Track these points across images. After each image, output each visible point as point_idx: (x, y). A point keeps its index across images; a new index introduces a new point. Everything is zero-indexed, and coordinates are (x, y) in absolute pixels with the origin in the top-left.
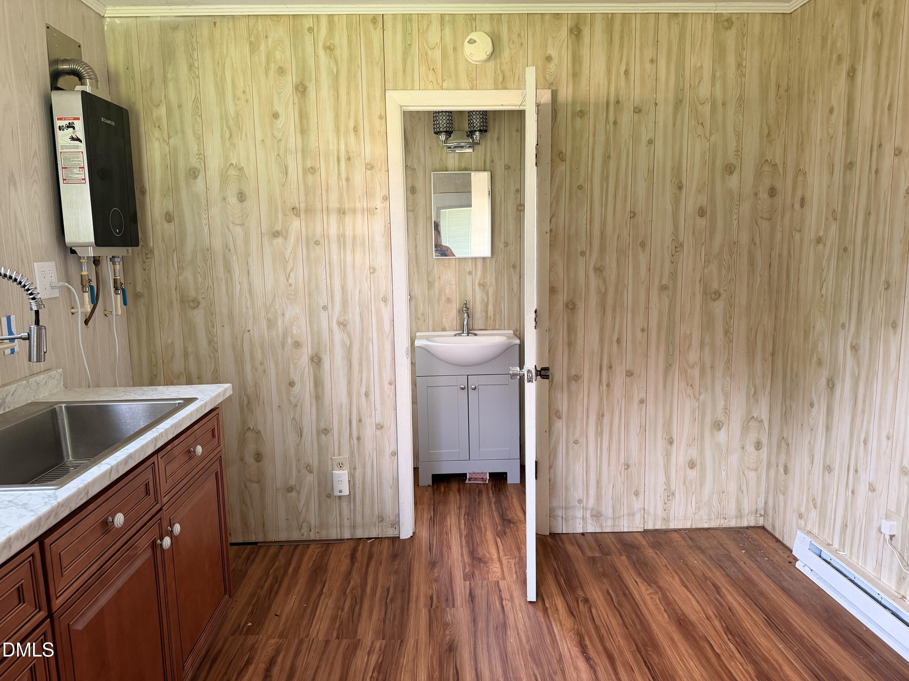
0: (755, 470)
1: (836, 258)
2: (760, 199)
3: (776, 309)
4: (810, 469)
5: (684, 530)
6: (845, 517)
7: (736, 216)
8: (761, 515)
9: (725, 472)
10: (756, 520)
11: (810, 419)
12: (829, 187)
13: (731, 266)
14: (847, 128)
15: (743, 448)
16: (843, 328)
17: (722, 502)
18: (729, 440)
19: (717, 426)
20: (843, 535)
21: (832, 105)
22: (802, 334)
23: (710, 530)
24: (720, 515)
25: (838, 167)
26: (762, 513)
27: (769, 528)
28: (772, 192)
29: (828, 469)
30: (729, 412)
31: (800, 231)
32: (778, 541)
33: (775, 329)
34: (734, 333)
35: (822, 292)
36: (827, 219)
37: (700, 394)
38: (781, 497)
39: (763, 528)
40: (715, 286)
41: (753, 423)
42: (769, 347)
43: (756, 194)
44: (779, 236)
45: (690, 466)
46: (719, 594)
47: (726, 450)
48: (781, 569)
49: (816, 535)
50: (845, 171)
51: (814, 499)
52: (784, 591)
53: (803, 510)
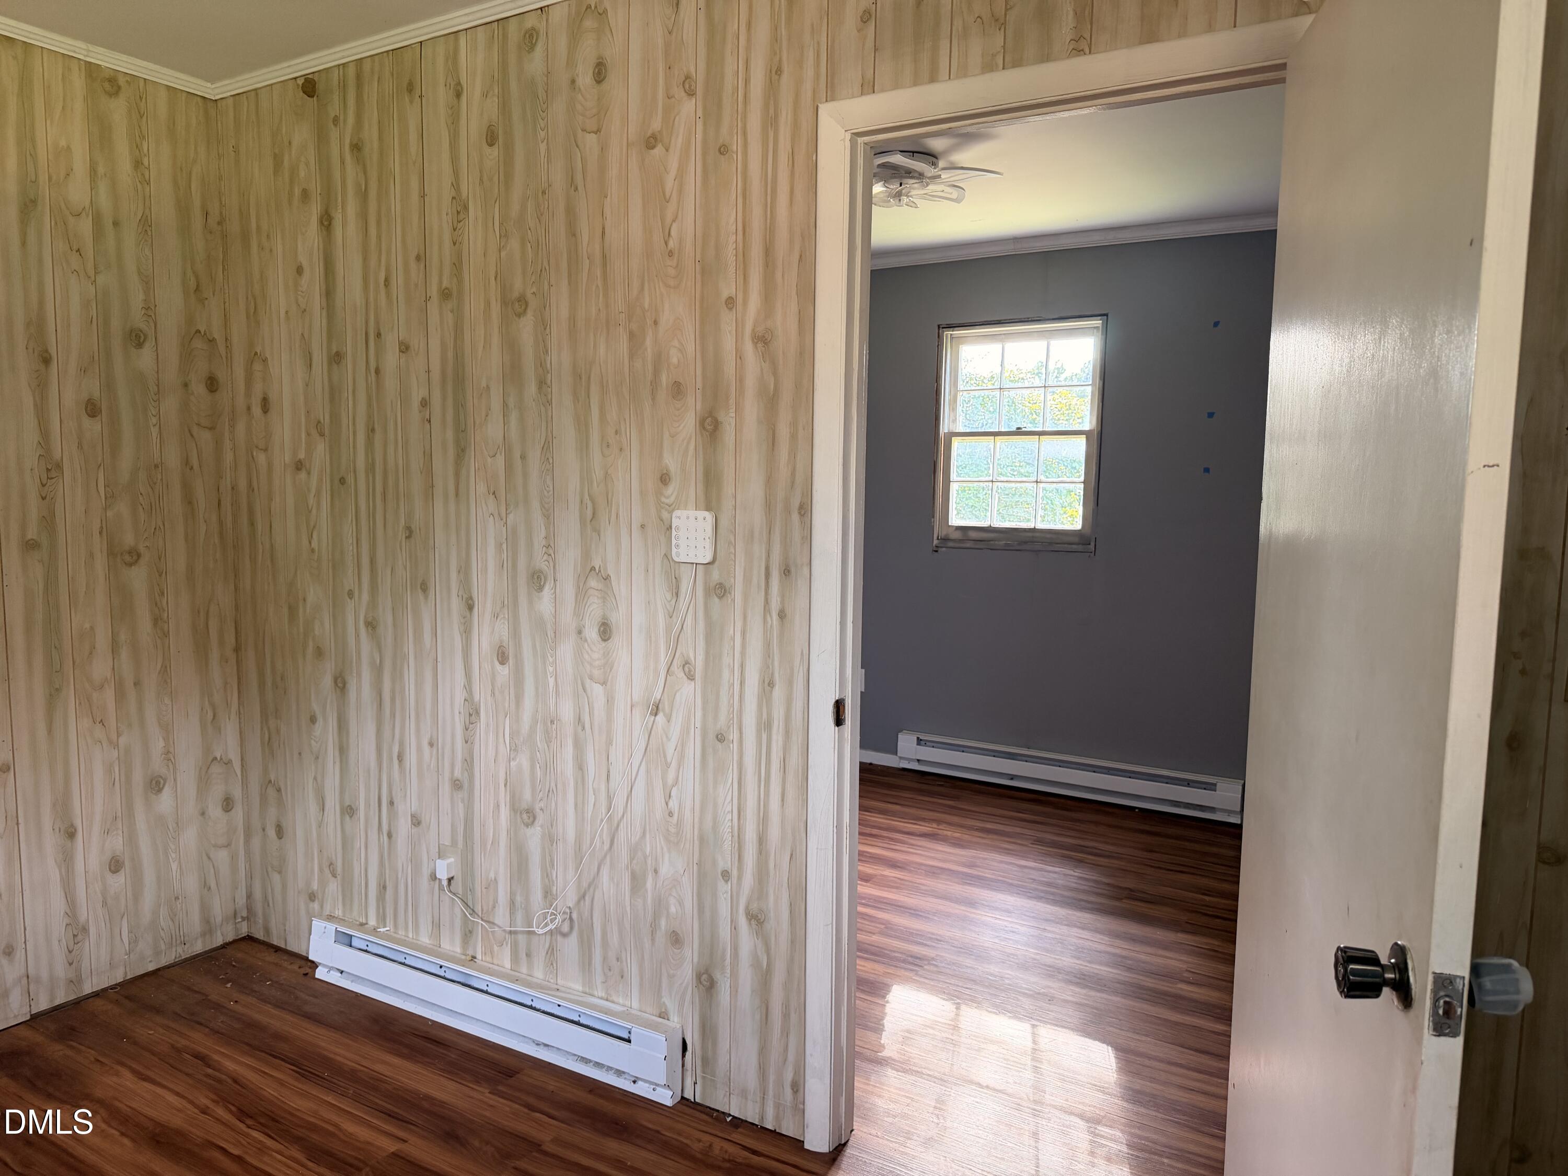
0: (227, 847)
1: (329, 492)
2: (193, 394)
3: (236, 576)
4: (320, 819)
5: (111, 989)
6: (381, 874)
7: (154, 420)
8: (243, 919)
9: (176, 863)
10: (236, 929)
11: (312, 742)
12: (307, 385)
13: (153, 504)
14: (327, 300)
15: (203, 814)
16: (351, 596)
17: (177, 917)
18: (179, 805)
19: (155, 785)
20: (381, 903)
21: (301, 263)
22: (285, 610)
23: (160, 973)
24: (174, 940)
25: (319, 357)
26: (245, 914)
27: (260, 935)
28: (212, 384)
29: (349, 811)
30: (174, 758)
31: (266, 450)
32: (277, 949)
33: (237, 607)
34: (170, 620)
35: (313, 545)
36: (308, 434)
37: (119, 735)
38: (276, 877)
39: (250, 939)
40: (129, 539)
41: (216, 769)
42: (230, 639)
43: (186, 385)
44: (228, 457)
45: (113, 868)
46: (209, 1066)
47: (175, 825)
48: (295, 988)
49: (341, 917)
50: (330, 364)
51: (331, 864)
52: (309, 1018)
53: (315, 886)
